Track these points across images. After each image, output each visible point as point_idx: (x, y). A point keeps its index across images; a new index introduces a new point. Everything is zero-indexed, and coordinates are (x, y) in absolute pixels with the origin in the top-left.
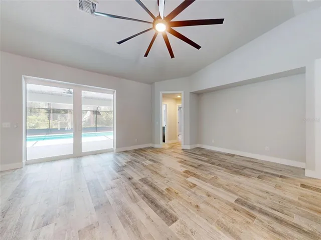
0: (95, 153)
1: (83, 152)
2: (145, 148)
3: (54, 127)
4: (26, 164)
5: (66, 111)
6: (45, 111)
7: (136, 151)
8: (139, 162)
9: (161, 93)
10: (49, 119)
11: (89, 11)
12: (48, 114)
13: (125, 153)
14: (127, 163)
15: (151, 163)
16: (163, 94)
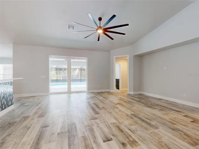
0: (77, 92)
1: (72, 91)
2: (104, 92)
3: (59, 79)
4: (50, 94)
5: (65, 69)
6: (55, 69)
7: (98, 93)
8: (96, 98)
9: (115, 57)
10: (57, 74)
11: (72, 28)
12: (56, 71)
13: (92, 93)
14: (91, 97)
15: (103, 98)
16: (116, 57)
